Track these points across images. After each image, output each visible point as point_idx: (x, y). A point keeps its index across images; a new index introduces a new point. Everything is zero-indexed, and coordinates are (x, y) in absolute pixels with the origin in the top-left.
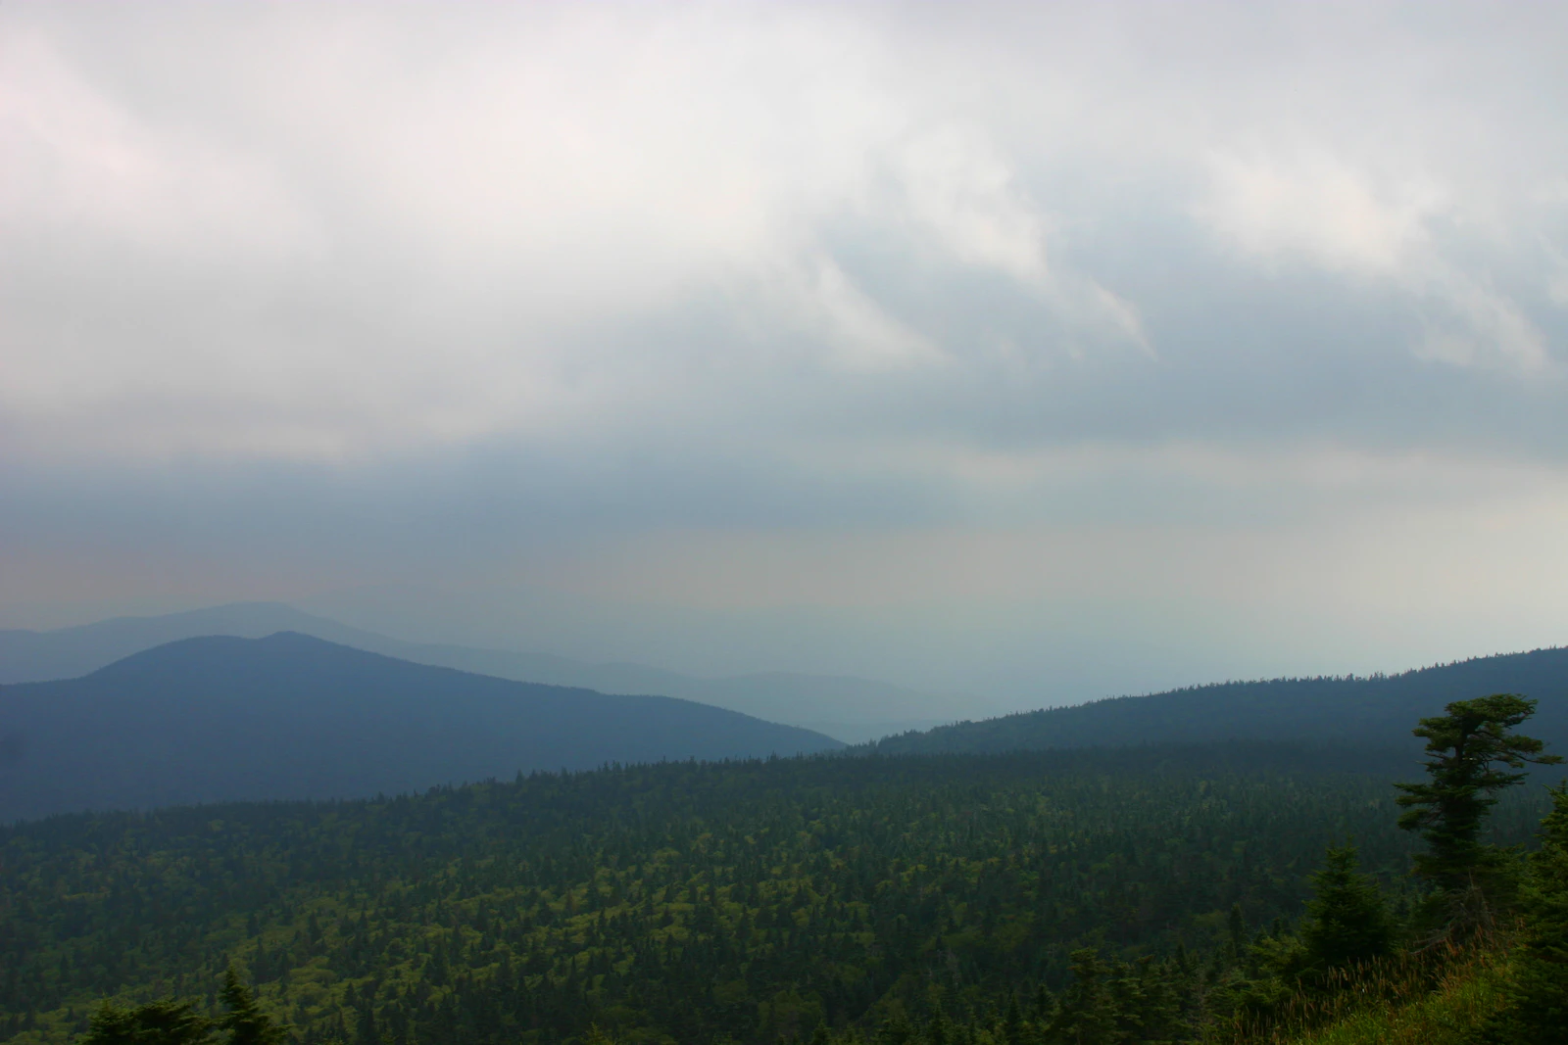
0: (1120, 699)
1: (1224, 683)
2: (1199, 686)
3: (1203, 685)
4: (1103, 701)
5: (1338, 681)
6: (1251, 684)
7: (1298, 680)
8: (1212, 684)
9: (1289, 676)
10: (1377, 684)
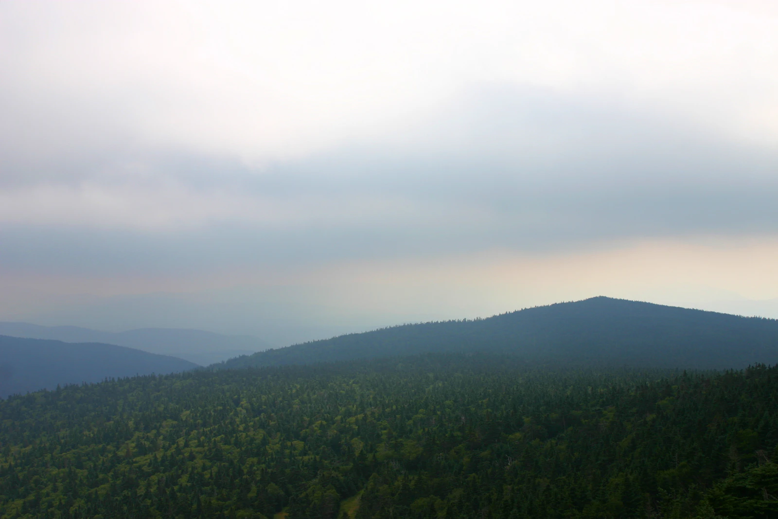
0: (349, 335)
1: (403, 325)
2: (390, 327)
3: (392, 326)
4: (341, 336)
5: (459, 322)
6: (416, 325)
7: (439, 322)
8: (396, 326)
9: (435, 321)
10: (478, 322)
